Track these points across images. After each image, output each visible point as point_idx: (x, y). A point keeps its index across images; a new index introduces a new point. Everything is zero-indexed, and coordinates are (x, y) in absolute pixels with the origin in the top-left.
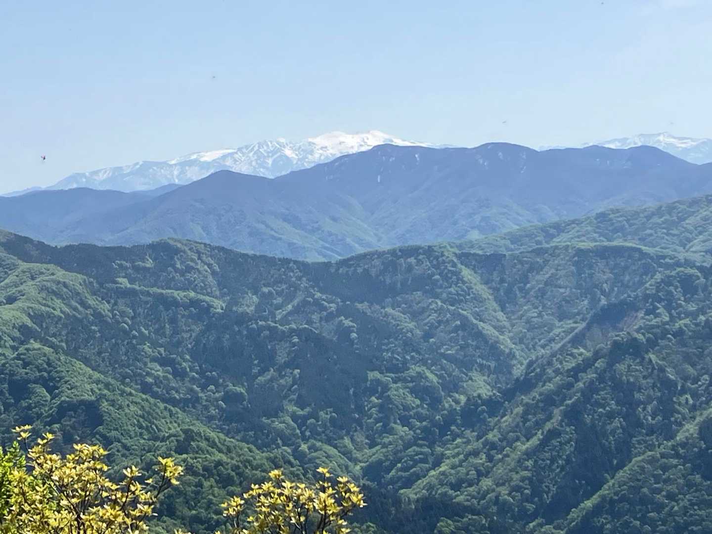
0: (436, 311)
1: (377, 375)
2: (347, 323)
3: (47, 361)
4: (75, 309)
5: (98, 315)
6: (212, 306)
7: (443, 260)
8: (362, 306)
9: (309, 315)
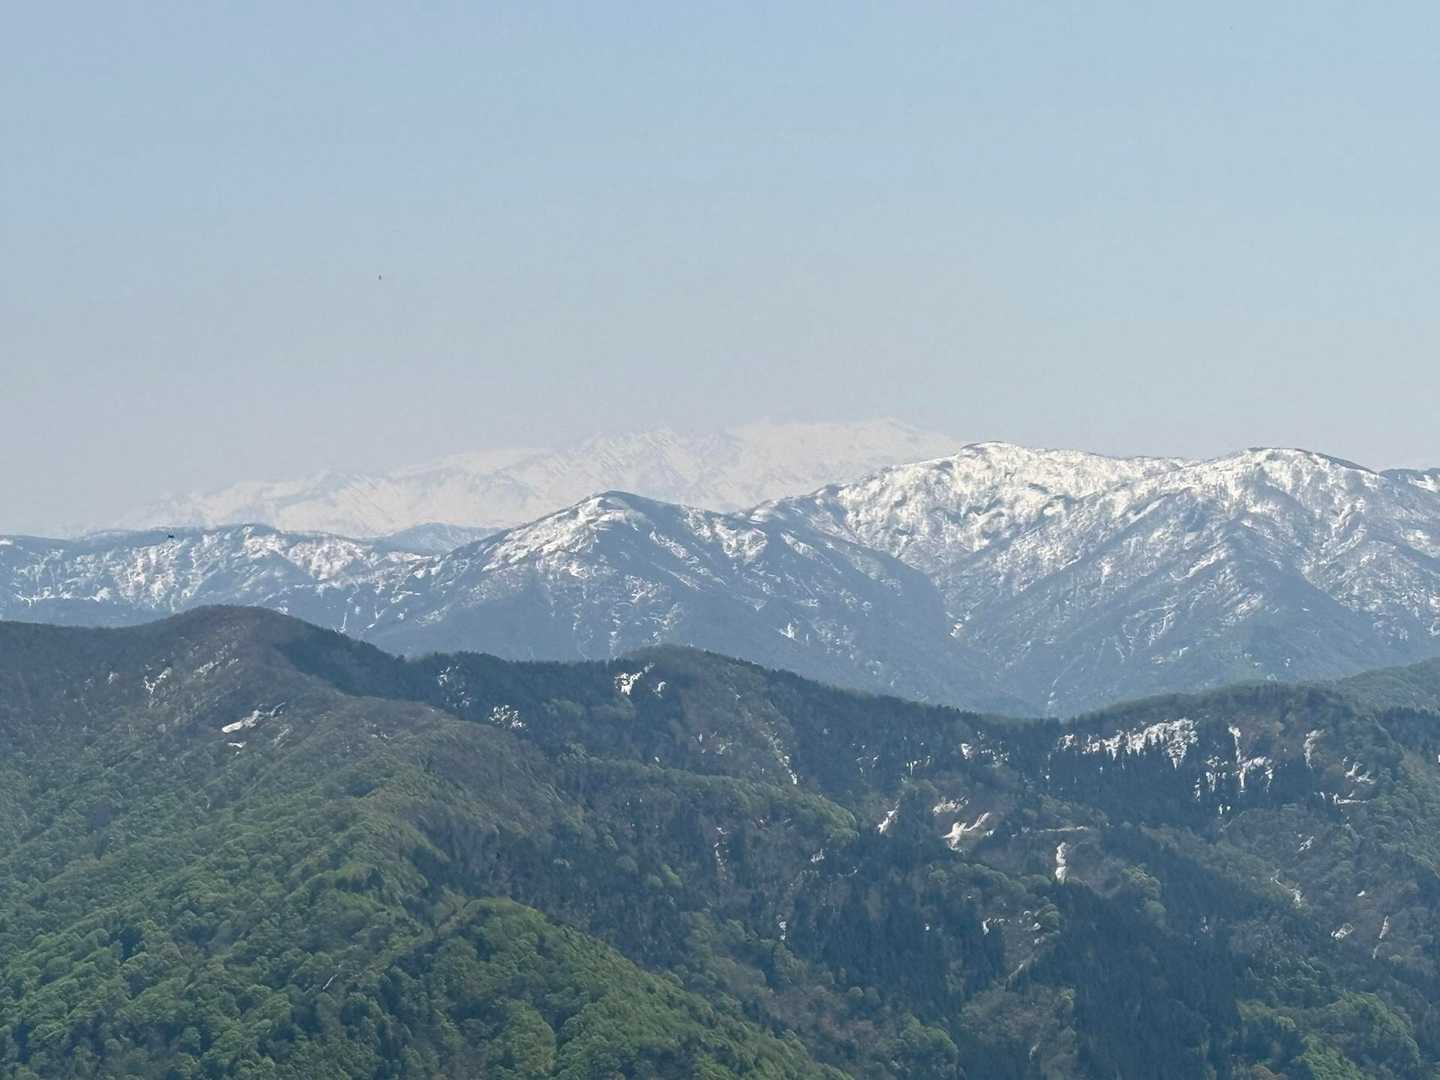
0: (1349, 855)
1: (1261, 1009)
2: (1138, 875)
3: (536, 940)
4: (512, 815)
5: (561, 831)
6: (829, 820)
7: (1352, 727)
8: (1164, 835)
9: (1035, 852)
